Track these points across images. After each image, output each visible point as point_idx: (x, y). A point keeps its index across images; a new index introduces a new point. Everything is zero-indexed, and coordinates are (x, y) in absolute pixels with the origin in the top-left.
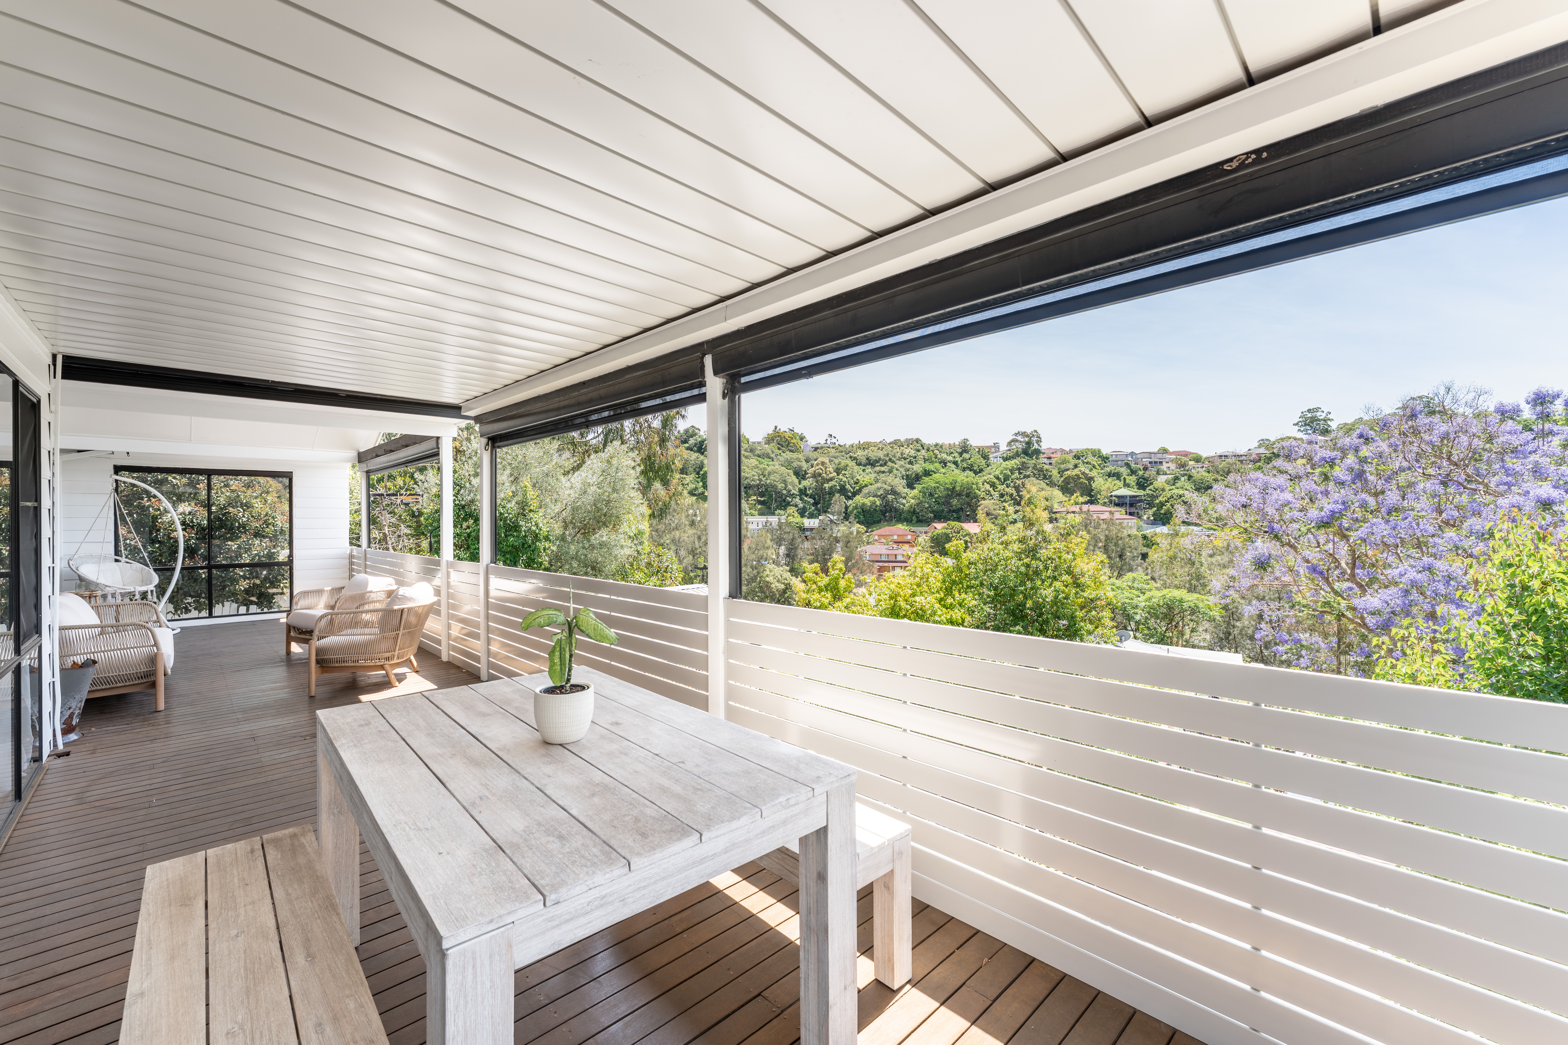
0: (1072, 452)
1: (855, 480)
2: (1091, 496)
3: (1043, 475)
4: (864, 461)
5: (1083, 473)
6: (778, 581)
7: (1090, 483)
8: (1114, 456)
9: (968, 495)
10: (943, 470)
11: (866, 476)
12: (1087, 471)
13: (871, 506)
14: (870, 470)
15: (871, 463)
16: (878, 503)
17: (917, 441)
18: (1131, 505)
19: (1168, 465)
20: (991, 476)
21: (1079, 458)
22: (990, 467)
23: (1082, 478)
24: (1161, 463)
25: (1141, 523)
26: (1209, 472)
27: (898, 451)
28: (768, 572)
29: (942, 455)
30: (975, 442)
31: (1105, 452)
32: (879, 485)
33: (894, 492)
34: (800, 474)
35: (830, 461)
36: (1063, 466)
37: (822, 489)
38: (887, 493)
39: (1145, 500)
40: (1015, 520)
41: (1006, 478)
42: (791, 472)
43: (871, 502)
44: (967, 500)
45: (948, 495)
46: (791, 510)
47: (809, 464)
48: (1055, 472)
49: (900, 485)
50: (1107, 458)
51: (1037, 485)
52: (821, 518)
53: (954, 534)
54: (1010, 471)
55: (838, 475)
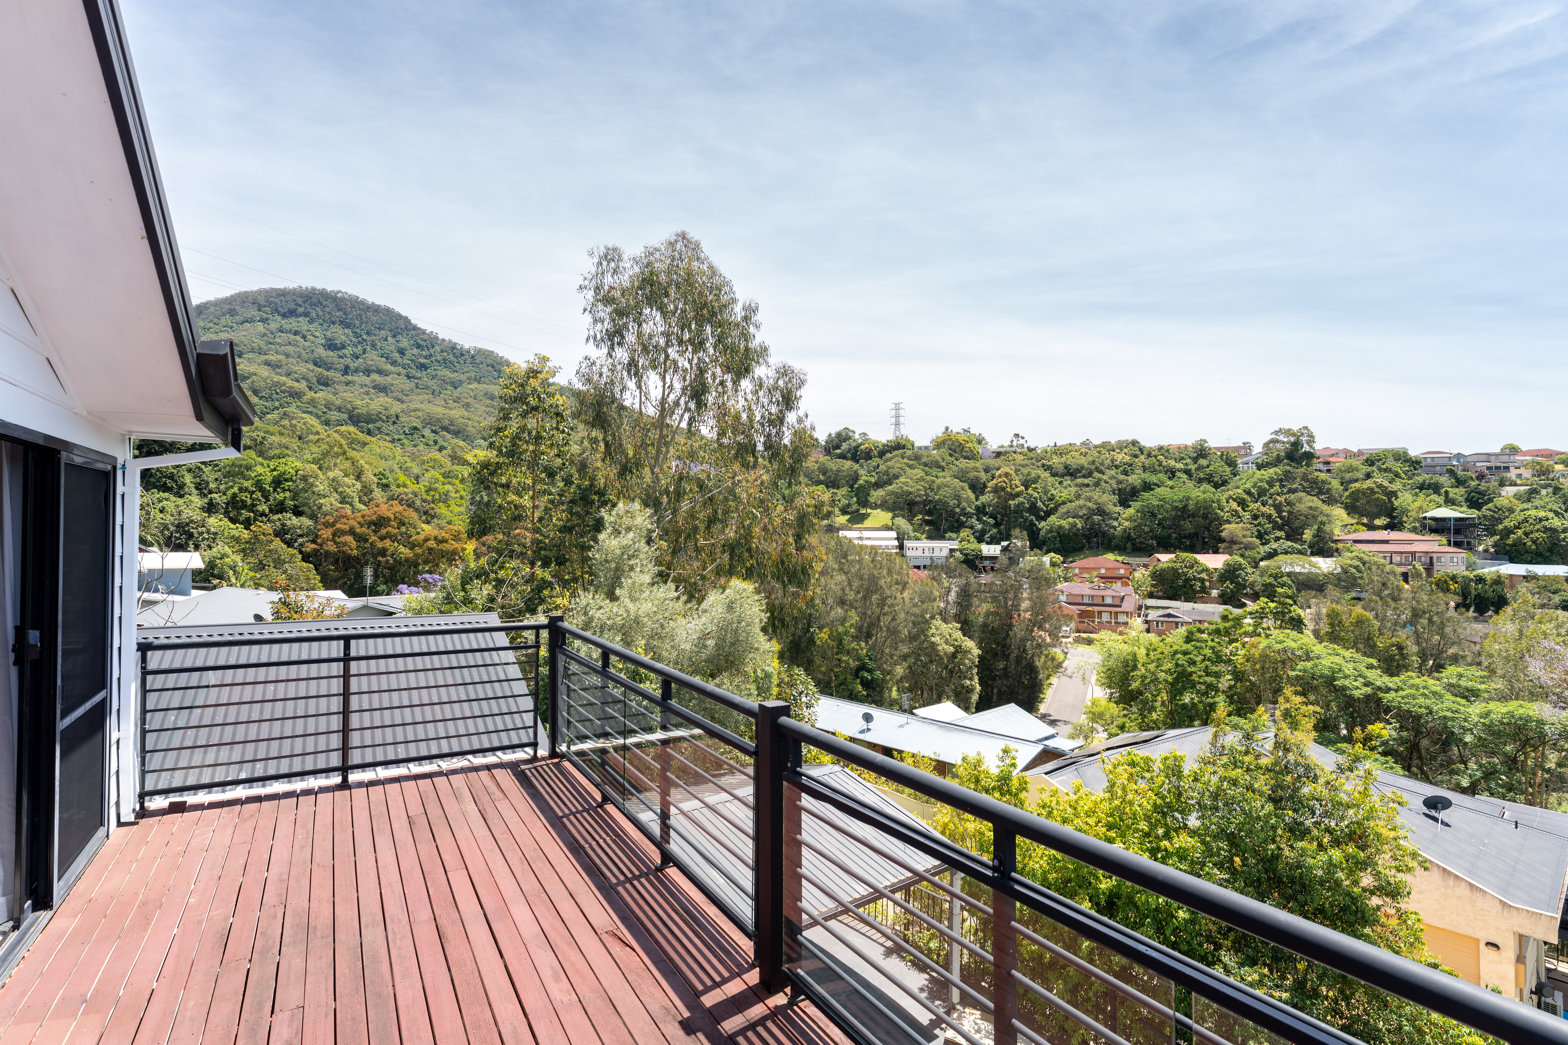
0: (1362, 454)
1: (1049, 495)
2: (1392, 518)
3: (1318, 488)
4: (1061, 469)
5: (1380, 486)
6: (947, 642)
7: (1389, 499)
8: (1429, 460)
9: (1205, 517)
10: (1170, 483)
11: (1063, 491)
12: (1386, 483)
13: (1069, 530)
14: (1069, 482)
15: (1070, 472)
16: (1079, 526)
17: (1134, 443)
18: (1457, 532)
19: (1518, 471)
20: (1239, 491)
21: (1372, 464)
22: (1238, 478)
23: (1377, 492)
24: (1507, 469)
25: (1474, 558)
27: (1106, 456)
28: (933, 631)
29: (1169, 461)
31: (1414, 453)
32: (1081, 502)
33: (1101, 511)
34: (978, 488)
35: (1017, 471)
36: (1348, 476)
37: (1007, 507)
38: (1092, 512)
39: (1480, 524)
40: (1275, 550)
41: (1262, 493)
42: (966, 485)
43: (1069, 523)
44: (1206, 523)
45: (1177, 516)
46: (965, 533)
47: (989, 474)
48: (1335, 484)
49: (1109, 501)
50: (1418, 462)
51: (1307, 502)
52: (1005, 543)
53: (1185, 570)
54: (1268, 483)
55: (1027, 489)
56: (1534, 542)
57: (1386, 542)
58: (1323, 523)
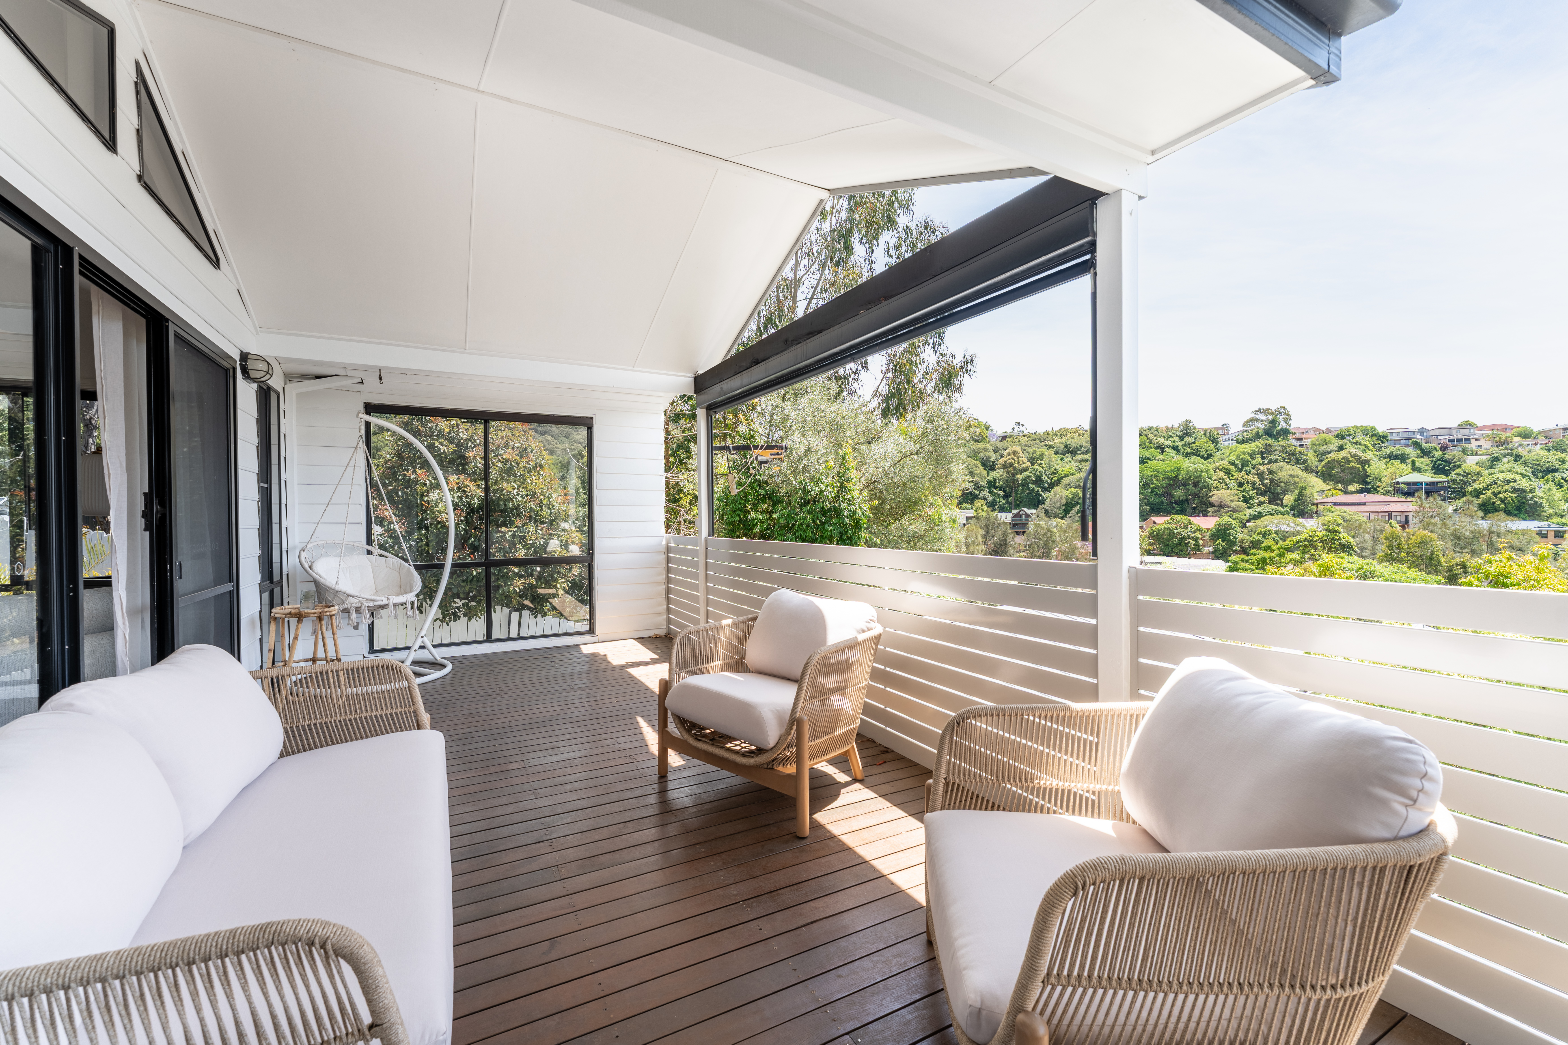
0: (1331, 431)
1: (1053, 470)
2: (1364, 483)
3: (1295, 459)
4: (1062, 448)
5: (1354, 456)
7: (1363, 467)
8: (1394, 435)
9: (1195, 485)
10: (1162, 457)
11: (1065, 466)
12: (1359, 453)
13: (1072, 499)
14: (1069, 459)
15: (1070, 450)
19: (1478, 443)
20: (1225, 462)
21: (1343, 438)
22: (1220, 452)
23: (1352, 461)
24: (1468, 440)
26: (1549, 450)
29: (1159, 439)
30: (1200, 423)
31: (1381, 429)
34: (989, 466)
35: (1023, 450)
36: (1322, 449)
37: (1015, 481)
39: (1449, 487)
40: (1260, 513)
41: (1245, 464)
42: (978, 463)
43: (1072, 493)
44: (1196, 490)
45: (1169, 484)
46: (979, 503)
47: (998, 454)
48: (1311, 456)
50: (1385, 437)
51: (1286, 471)
52: (1015, 511)
53: (1180, 530)
54: (1250, 455)
55: (1032, 465)
56: (1502, 501)
57: (1364, 504)
58: (1304, 488)
